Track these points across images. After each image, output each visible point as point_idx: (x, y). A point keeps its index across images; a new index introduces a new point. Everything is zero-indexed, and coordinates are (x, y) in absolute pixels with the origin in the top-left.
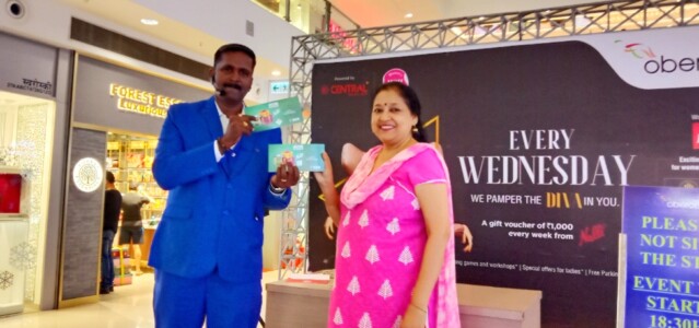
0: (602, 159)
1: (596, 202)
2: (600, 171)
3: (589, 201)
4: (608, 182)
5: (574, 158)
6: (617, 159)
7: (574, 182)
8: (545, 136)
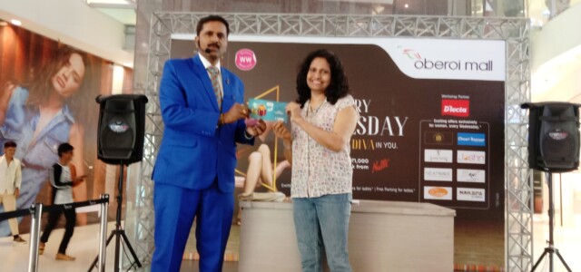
0: (388, 119)
1: (383, 146)
2: (387, 126)
3: (379, 145)
4: (391, 133)
5: (370, 118)
6: (397, 119)
7: (370, 133)
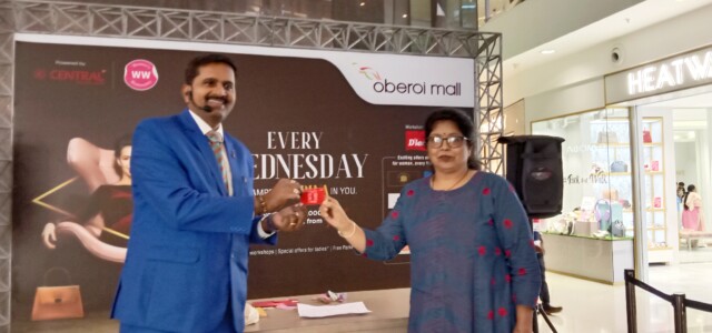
0: (344, 157)
1: (340, 191)
2: (343, 166)
3: (334, 191)
4: (349, 175)
5: (323, 156)
6: (355, 156)
7: (323, 176)
8: (299, 137)
